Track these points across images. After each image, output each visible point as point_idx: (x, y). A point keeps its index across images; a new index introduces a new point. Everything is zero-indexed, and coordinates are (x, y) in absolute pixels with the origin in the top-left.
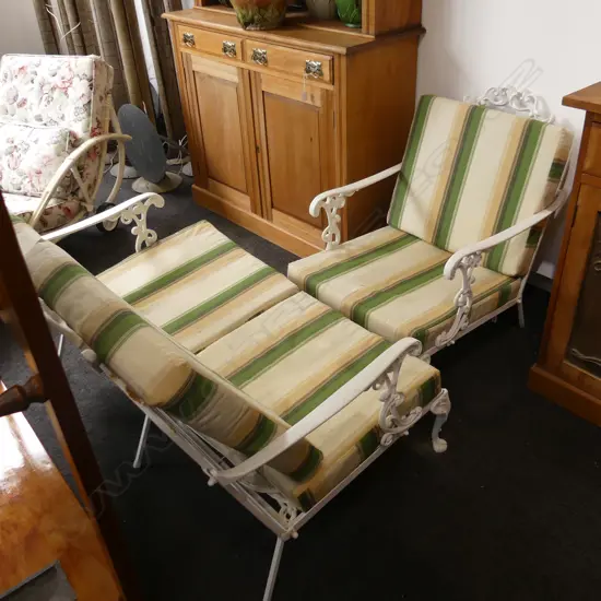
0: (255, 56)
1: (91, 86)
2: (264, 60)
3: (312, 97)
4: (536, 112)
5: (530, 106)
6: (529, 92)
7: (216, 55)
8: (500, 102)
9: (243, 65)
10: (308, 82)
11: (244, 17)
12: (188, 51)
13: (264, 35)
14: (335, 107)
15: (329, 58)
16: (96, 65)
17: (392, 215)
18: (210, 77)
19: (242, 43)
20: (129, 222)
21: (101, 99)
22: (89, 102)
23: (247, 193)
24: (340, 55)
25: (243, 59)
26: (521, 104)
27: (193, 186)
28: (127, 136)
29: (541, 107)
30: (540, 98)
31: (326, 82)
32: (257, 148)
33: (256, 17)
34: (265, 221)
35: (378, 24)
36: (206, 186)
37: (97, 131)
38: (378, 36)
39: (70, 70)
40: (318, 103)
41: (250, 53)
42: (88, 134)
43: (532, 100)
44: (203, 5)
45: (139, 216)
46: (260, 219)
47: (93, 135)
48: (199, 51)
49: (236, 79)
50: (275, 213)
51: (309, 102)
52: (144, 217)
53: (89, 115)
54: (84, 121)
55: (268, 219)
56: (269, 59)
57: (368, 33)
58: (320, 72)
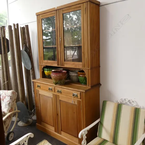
0: (58, 91)
1: (11, 98)
2: (61, 92)
3: (74, 102)
4: (135, 105)
5: (133, 103)
6: (132, 100)
7: (47, 90)
8: (124, 102)
9: (54, 93)
10: (73, 98)
11: (56, 82)
12: (38, 89)
13: (61, 86)
14: (81, 105)
15: (79, 93)
16: (13, 93)
17: (99, 134)
18: (44, 95)
19: (54, 88)
20: (22, 144)
21: (13, 101)
22: (10, 103)
23: (53, 126)
24: (83, 92)
25: (54, 92)
26: (130, 103)
27: (37, 124)
28: (19, 111)
29: (136, 103)
30: (135, 101)
31: (79, 98)
32: (57, 114)
33: (59, 82)
34: (59, 135)
35: (91, 84)
36: (41, 124)
37: (11, 110)
38: (91, 87)
39: (5, 94)
40: (76, 103)
41: (56, 91)
42: (8, 112)
43: (133, 102)
44: (42, 78)
45: (26, 141)
46: (57, 134)
47: (10, 112)
48: (42, 89)
49: (52, 96)
50: (62, 132)
51: (74, 103)
52: (27, 141)
53: (9, 106)
54: (7, 108)
55: (60, 134)
56: (62, 92)
57: (89, 86)
58: (77, 96)
